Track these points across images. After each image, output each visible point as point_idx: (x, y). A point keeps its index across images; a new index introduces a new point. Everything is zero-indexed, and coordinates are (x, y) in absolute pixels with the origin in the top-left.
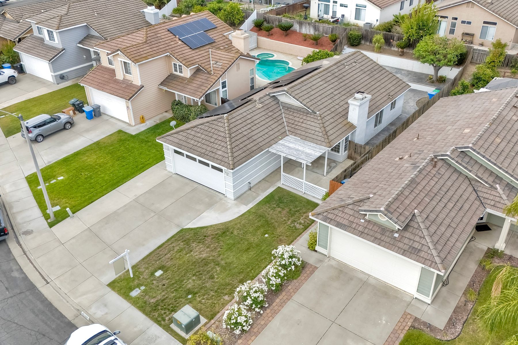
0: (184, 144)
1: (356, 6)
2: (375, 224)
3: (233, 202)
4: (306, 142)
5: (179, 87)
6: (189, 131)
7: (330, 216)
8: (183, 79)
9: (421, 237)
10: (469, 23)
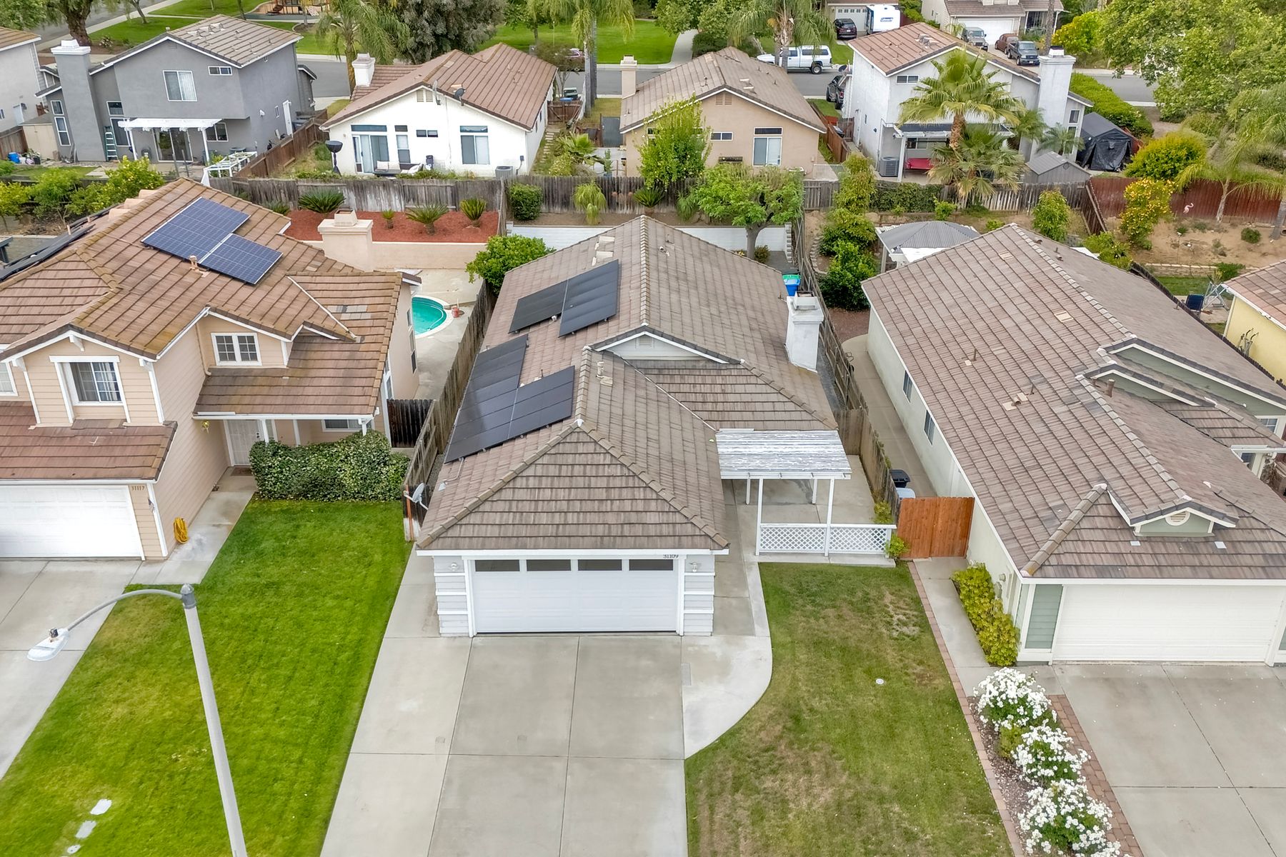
0: (524, 531)
1: (461, 131)
2: (1164, 539)
3: (714, 639)
4: (776, 434)
5: (279, 400)
6: (507, 494)
7: (1067, 560)
8: (271, 376)
9: (1261, 529)
10: (727, 136)
